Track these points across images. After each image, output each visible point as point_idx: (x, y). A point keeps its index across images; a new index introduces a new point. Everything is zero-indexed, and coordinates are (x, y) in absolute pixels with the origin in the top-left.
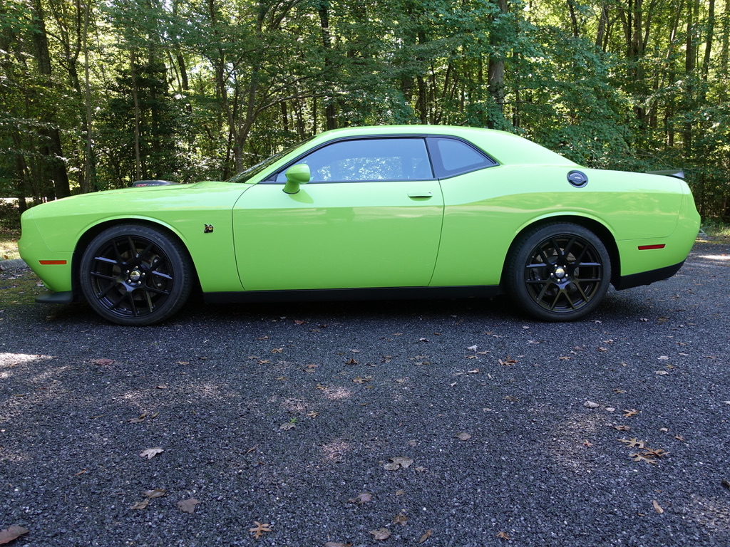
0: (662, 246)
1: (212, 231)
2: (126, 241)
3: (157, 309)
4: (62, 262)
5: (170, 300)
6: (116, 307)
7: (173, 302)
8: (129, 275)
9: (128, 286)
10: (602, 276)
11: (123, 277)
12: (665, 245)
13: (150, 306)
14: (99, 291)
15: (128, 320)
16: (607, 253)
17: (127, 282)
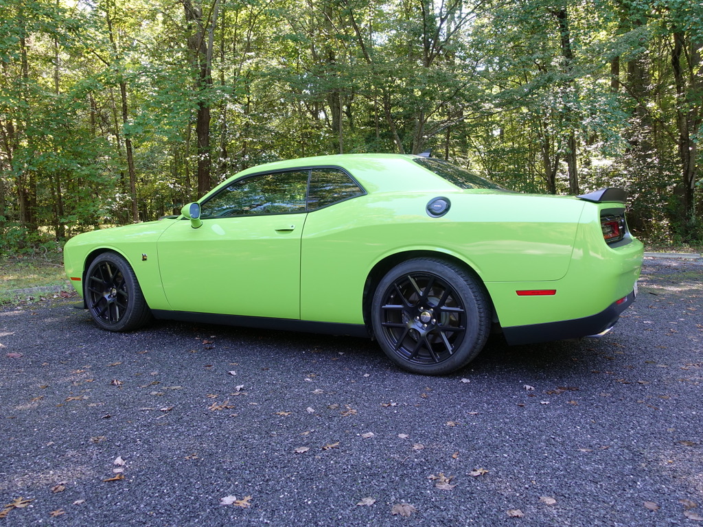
0: (553, 292)
1: (146, 259)
2: (105, 265)
3: (120, 320)
4: (79, 279)
5: (127, 313)
6: (102, 315)
7: (128, 315)
8: (111, 291)
9: (108, 299)
10: (465, 326)
11: (107, 292)
12: (555, 291)
13: (118, 317)
14: (94, 302)
15: (106, 326)
16: (473, 297)
17: (109, 297)
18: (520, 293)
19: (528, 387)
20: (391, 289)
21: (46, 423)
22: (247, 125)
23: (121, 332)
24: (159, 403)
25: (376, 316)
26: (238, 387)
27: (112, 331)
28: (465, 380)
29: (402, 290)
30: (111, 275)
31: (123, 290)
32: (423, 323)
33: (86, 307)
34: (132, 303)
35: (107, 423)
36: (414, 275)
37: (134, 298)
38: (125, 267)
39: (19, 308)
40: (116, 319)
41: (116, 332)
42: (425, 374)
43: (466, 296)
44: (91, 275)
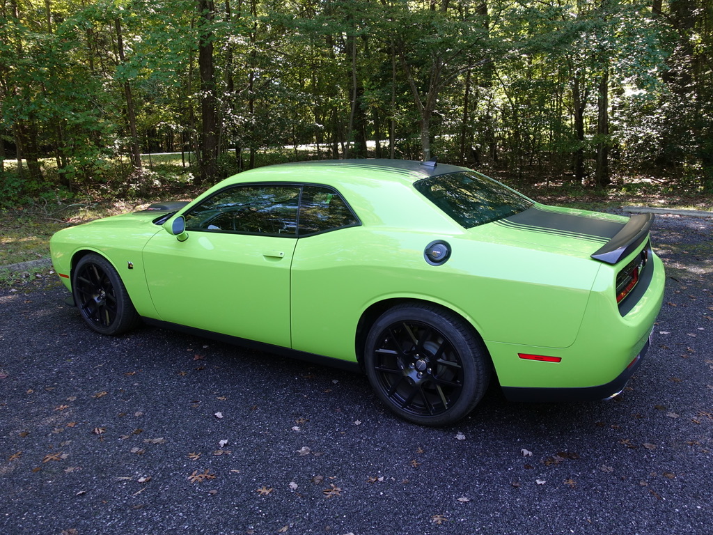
0: (558, 360)
1: (132, 268)
2: (92, 267)
3: (111, 324)
4: (67, 277)
5: (116, 319)
6: (92, 316)
7: (118, 321)
8: (100, 293)
9: (98, 302)
10: (462, 382)
11: (96, 294)
12: (561, 358)
13: (108, 321)
14: (83, 302)
15: (97, 329)
16: (472, 355)
17: (98, 299)
18: (522, 356)
19: (526, 452)
20: (386, 333)
21: (20, 503)
22: (254, 53)
23: (113, 336)
24: (138, 470)
25: (369, 360)
26: (223, 442)
27: (103, 335)
28: (460, 437)
29: (397, 335)
30: (98, 278)
31: (112, 294)
32: (419, 371)
33: (76, 305)
34: (121, 310)
35: (81, 503)
36: (408, 322)
37: (123, 304)
38: (111, 273)
39: (13, 290)
40: (106, 322)
41: (107, 336)
42: (420, 425)
43: (464, 353)
44: (78, 275)
